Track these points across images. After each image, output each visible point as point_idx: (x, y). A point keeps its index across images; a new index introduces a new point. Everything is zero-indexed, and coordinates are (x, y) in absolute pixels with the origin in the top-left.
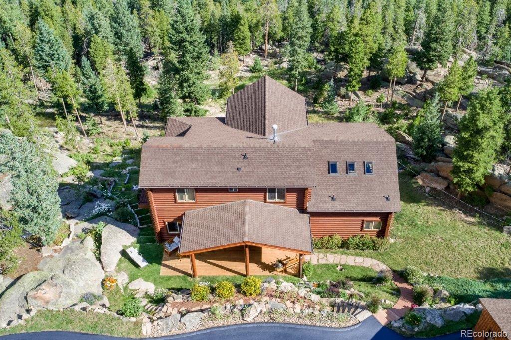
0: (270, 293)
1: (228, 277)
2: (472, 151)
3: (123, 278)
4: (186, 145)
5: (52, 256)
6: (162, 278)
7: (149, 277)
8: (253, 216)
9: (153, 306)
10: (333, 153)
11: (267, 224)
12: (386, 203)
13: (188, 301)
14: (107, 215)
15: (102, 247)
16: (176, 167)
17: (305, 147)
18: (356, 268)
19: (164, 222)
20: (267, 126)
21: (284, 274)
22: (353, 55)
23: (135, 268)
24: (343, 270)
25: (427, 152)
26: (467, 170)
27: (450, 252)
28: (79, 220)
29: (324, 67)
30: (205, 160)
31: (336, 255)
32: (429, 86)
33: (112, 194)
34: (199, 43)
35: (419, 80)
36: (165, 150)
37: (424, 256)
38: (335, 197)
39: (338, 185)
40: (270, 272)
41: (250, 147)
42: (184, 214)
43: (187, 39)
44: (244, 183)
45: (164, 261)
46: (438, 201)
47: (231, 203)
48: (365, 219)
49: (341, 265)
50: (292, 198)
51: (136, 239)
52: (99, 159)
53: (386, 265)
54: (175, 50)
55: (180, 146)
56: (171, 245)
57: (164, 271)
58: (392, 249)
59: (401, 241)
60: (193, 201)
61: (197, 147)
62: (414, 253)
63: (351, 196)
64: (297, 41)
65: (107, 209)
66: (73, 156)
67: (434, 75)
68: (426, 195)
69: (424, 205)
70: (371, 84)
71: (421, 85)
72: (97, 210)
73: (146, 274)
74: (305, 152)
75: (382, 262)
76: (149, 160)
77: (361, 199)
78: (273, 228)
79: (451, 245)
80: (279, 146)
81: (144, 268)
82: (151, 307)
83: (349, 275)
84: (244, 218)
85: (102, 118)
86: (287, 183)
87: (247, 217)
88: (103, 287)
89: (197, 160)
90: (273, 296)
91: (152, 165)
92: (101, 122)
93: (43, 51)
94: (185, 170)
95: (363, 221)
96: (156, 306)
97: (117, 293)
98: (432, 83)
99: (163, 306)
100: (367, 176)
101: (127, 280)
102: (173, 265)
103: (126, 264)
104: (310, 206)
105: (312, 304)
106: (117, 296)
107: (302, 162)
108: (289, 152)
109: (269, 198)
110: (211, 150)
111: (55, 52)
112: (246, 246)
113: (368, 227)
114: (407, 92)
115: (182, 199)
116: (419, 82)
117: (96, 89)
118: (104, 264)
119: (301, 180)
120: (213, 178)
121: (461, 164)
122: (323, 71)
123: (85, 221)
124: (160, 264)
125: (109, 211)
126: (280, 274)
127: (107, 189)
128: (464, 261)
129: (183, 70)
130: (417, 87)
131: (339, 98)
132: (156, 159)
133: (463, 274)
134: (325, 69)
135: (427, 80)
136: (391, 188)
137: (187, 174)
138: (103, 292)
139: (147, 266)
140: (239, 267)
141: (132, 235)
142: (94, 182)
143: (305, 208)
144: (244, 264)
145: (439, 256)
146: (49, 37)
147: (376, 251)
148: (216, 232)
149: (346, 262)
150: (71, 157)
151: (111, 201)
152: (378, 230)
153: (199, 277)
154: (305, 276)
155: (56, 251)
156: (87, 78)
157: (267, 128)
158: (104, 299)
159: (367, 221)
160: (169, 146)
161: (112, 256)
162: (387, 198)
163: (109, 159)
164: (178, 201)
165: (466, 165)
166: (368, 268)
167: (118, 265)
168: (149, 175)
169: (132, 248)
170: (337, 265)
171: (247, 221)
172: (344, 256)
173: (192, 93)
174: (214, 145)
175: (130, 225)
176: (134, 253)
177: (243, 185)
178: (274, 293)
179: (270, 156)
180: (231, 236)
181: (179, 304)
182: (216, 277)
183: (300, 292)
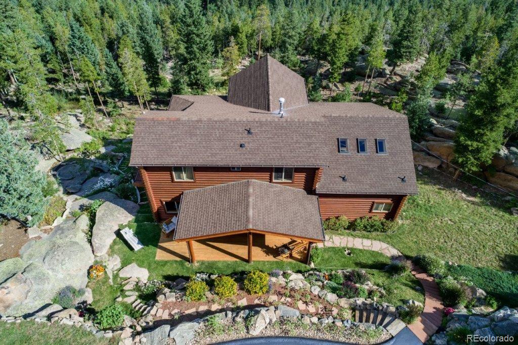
0: (278, 290)
1: (229, 263)
2: (483, 130)
3: (115, 264)
4: (184, 119)
5: (39, 238)
6: (158, 263)
7: (143, 262)
8: (258, 198)
9: (141, 304)
10: (342, 129)
11: (273, 207)
12: (401, 184)
13: (182, 300)
14: (109, 191)
15: (94, 228)
16: (172, 142)
17: (315, 122)
18: (365, 252)
19: (161, 202)
20: (271, 101)
21: (290, 260)
22: (337, 50)
23: (129, 250)
24: (352, 255)
25: (416, 132)
26: (475, 150)
27: (463, 236)
28: (80, 196)
29: (306, 65)
30: (204, 135)
31: (342, 237)
32: (398, 79)
33: (119, 169)
34: (205, 36)
35: (388, 74)
36: (161, 123)
37: (436, 241)
38: (346, 178)
39: (349, 165)
40: (275, 257)
41: (254, 121)
42: (182, 194)
43: (194, 32)
44: (249, 161)
45: (162, 242)
46: (434, 179)
47: (233, 182)
48: (376, 201)
49: (348, 249)
50: (301, 177)
51: (134, 217)
52: (115, 136)
53: (396, 249)
54: (184, 42)
55: (178, 120)
56: (169, 225)
57: (160, 255)
58: (400, 232)
59: (408, 222)
60: (192, 181)
61: (197, 121)
62: (424, 237)
63: (363, 176)
64: (288, 40)
65: (109, 184)
66: (91, 133)
67: (401, 70)
68: (420, 173)
69: (421, 184)
70: (348, 78)
71: (391, 78)
72: (99, 185)
73: (141, 258)
74: (316, 128)
75: (392, 245)
76: (142, 135)
77: (374, 180)
78: (280, 212)
79: (463, 228)
80: (286, 121)
81: (139, 251)
82: (140, 306)
83: (358, 261)
84: (247, 200)
85: (124, 102)
86: (296, 161)
87: (251, 200)
88: (88, 278)
89: (196, 135)
90: (281, 295)
91: (146, 140)
92: (123, 106)
93: (74, 46)
94: (182, 146)
95: (373, 202)
96: (146, 304)
97: (104, 283)
98: (400, 76)
99: (153, 306)
100: (379, 154)
101: (119, 266)
102: (171, 248)
103: (120, 246)
104: (318, 187)
105: (328, 306)
106: (104, 288)
107: (313, 139)
108: (298, 127)
109: (275, 178)
110: (212, 124)
111: (85, 47)
112: (250, 233)
113: (377, 209)
114: (380, 84)
115: (180, 178)
116: (388, 76)
117: (117, 77)
118: (94, 248)
119: (312, 159)
120: (213, 155)
121: (469, 143)
122: (306, 68)
123: (85, 197)
124: (156, 246)
125: (111, 186)
126: (285, 260)
127: (115, 164)
128: (481, 247)
129: (191, 60)
130: (387, 79)
131: (321, 89)
132: (150, 133)
133: (483, 263)
134: (307, 67)
135: (395, 74)
136: (407, 168)
137: (184, 151)
138: (89, 282)
139: (143, 248)
140: (241, 250)
141: (130, 212)
142: (103, 157)
143: (314, 188)
144: (247, 247)
145: (453, 240)
146: (79, 33)
147: (383, 233)
148: (216, 216)
149: (354, 245)
150: (89, 134)
151: (116, 176)
152: (387, 212)
153: (198, 262)
154: (312, 263)
155: (45, 231)
156: (110, 67)
157: (271, 104)
158: (86, 294)
159: (377, 203)
160: (165, 119)
161: (105, 238)
162: (403, 179)
163: (124, 136)
164: (175, 180)
165: (475, 144)
166: (378, 253)
167: (111, 247)
168: (143, 151)
169: (127, 229)
170: (344, 248)
171: (251, 204)
172: (350, 239)
173: (199, 80)
174: (216, 119)
175: (129, 201)
176: (129, 235)
177: (248, 164)
178: (283, 291)
179: (277, 132)
180: (233, 222)
181: (171, 304)
182: (216, 262)
183: (313, 290)
